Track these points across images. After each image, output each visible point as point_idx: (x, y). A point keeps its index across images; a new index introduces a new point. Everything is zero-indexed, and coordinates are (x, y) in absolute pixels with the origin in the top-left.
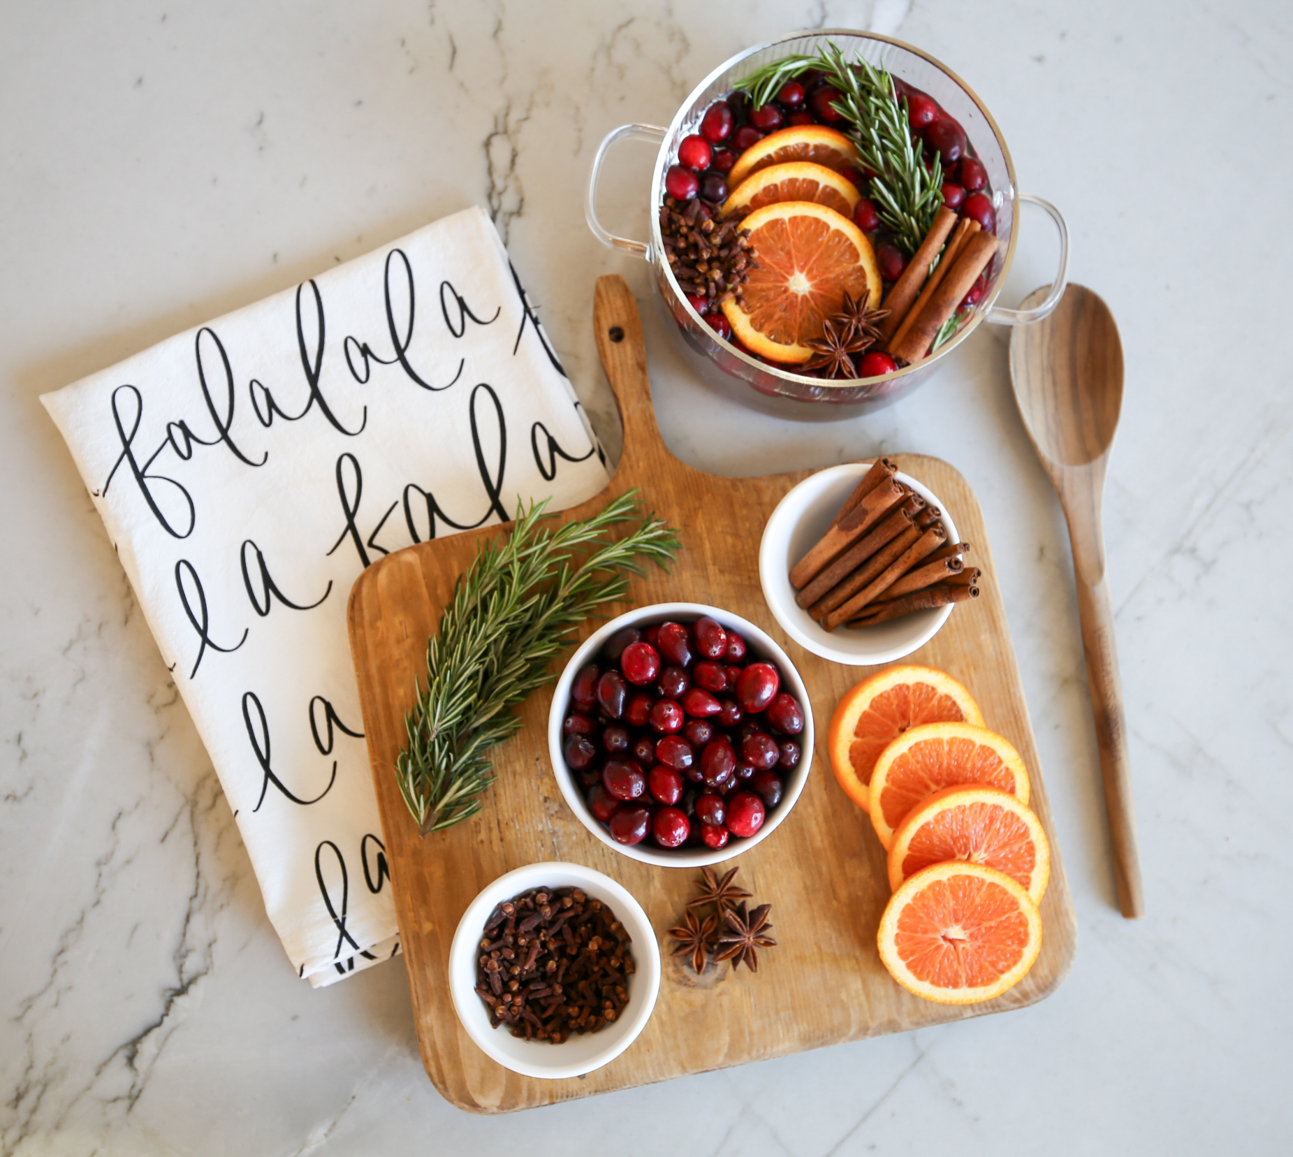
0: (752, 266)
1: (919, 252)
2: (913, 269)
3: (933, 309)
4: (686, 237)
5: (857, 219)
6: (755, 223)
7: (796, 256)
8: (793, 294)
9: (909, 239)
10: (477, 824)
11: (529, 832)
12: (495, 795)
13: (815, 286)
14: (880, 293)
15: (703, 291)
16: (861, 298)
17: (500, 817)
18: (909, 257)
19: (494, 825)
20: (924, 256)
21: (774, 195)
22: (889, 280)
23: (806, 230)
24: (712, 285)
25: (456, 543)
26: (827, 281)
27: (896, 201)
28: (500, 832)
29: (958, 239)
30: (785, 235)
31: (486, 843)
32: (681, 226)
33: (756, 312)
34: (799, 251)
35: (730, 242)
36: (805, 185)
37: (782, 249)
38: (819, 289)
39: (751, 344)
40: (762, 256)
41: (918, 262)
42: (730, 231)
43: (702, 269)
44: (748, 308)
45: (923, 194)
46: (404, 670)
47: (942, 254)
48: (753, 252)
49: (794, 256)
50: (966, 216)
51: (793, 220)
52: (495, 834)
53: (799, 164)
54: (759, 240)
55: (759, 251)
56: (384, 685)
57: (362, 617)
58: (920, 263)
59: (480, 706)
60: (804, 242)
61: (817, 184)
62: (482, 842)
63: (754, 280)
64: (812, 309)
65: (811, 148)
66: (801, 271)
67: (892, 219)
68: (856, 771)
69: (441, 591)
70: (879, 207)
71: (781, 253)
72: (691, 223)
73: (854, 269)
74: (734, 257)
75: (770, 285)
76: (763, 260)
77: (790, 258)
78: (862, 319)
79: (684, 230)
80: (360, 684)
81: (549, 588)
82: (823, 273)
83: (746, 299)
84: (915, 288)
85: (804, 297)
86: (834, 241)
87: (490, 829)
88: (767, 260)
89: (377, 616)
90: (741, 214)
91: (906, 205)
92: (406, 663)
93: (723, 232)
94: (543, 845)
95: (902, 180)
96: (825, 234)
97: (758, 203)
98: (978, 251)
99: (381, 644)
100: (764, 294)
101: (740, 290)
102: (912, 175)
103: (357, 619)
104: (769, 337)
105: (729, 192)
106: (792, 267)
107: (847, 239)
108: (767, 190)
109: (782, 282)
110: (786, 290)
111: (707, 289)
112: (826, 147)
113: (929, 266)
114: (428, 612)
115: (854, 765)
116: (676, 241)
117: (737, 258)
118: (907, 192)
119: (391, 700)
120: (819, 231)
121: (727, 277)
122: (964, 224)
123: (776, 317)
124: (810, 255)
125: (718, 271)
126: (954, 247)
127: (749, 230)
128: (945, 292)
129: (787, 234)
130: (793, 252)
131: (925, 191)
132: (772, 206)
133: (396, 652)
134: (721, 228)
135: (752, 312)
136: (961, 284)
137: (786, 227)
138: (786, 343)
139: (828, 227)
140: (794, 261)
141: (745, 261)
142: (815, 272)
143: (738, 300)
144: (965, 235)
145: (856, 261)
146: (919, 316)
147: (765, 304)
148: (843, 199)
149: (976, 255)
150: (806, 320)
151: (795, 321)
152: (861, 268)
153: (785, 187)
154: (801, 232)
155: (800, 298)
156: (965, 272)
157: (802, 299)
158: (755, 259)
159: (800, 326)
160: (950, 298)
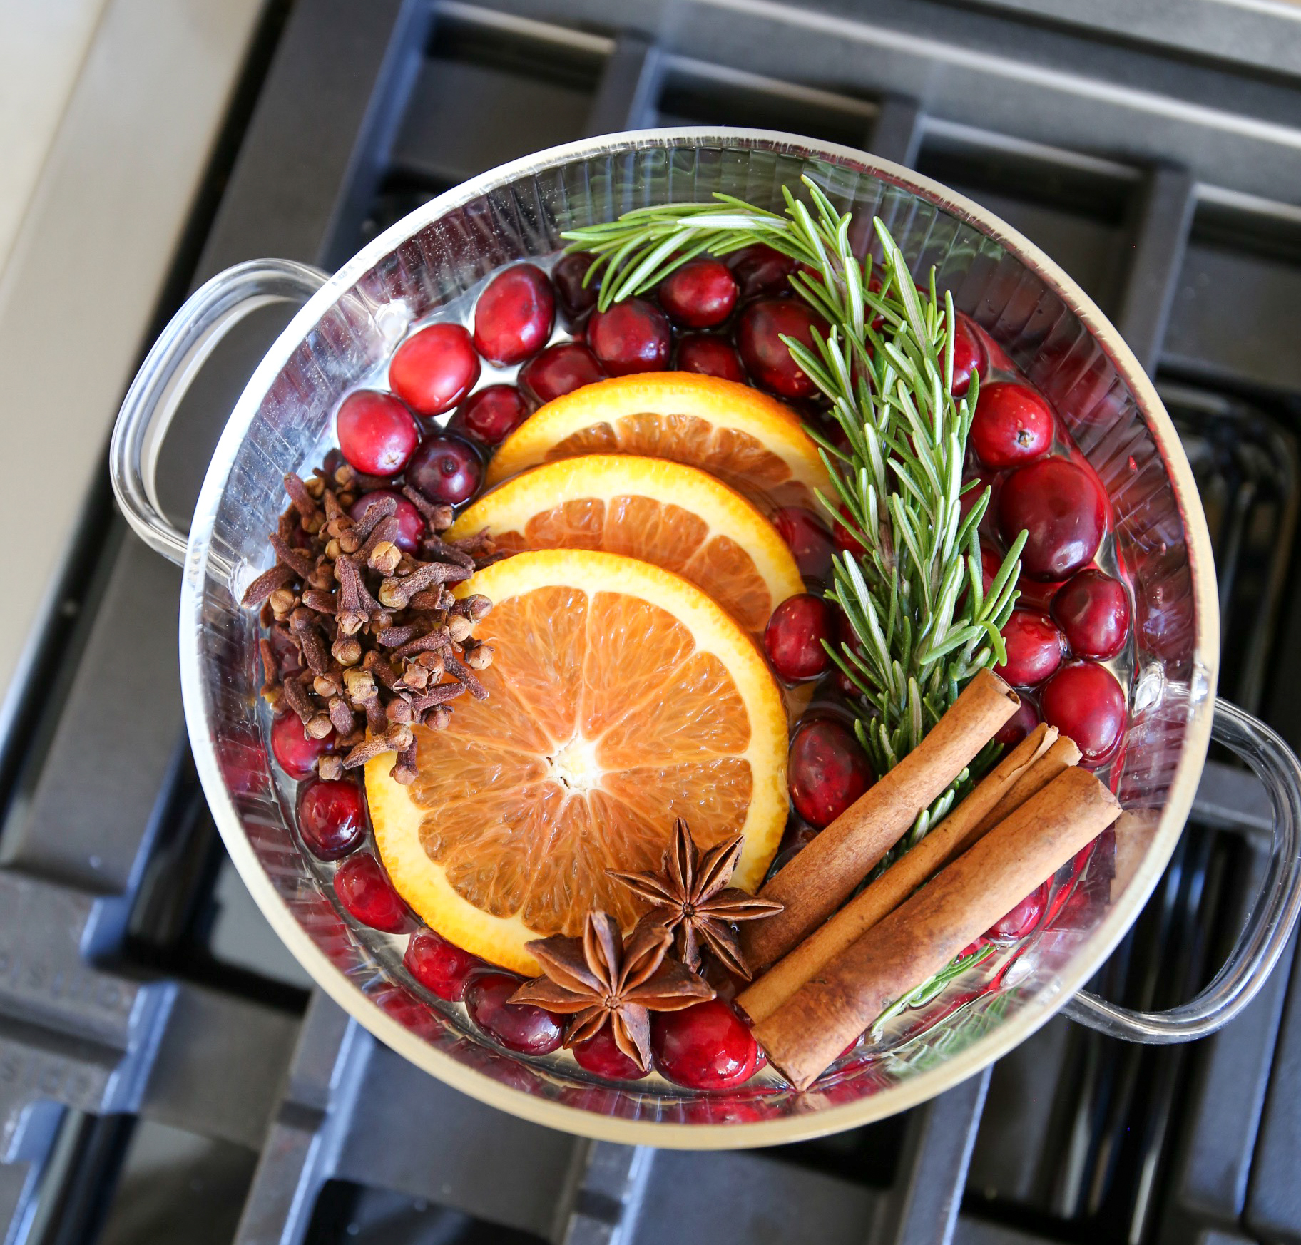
5: (771, 644)
6: (505, 583)
7: (588, 694)
8: (551, 786)
13: (613, 780)
16: (716, 849)
21: (588, 526)
23: (632, 634)
26: (644, 776)
27: (883, 626)
29: (1011, 771)
30: (576, 631)
33: (441, 807)
34: (597, 683)
36: (672, 521)
37: (559, 668)
38: (622, 791)
39: (403, 886)
40: (502, 669)
45: (958, 627)
47: (963, 792)
48: (478, 656)
49: (582, 692)
50: (1051, 722)
51: (608, 600)
54: (505, 630)
55: (494, 654)
60: (617, 662)
61: (703, 527)
63: (464, 725)
65: (713, 435)
66: (591, 735)
67: (860, 668)
70: (835, 626)
71: (551, 673)
73: (725, 765)
75: (500, 748)
76: (499, 679)
77: (572, 694)
82: (645, 754)
83: (423, 765)
84: (863, 860)
85: (577, 801)
86: (694, 680)
88: (512, 684)
93: (419, 581)
95: (914, 578)
97: (540, 536)
100: (476, 765)
102: (943, 571)
104: (454, 882)
105: (479, 488)
106: (570, 718)
107: (730, 686)
108: (574, 510)
109: (533, 748)
110: (534, 774)
112: (753, 442)
113: (919, 815)
117: (427, 657)
118: (917, 608)
120: (668, 643)
122: (1040, 735)
123: (488, 833)
124: (624, 699)
126: (995, 788)
128: (939, 909)
129: (582, 632)
130: (584, 680)
131: (965, 622)
135: (432, 803)
136: (988, 897)
137: (585, 615)
138: (496, 911)
139: (690, 644)
140: (581, 701)
142: (623, 746)
143: (404, 761)
144: (1032, 766)
145: (739, 746)
146: (852, 943)
147: (468, 790)
148: (756, 580)
149: (1051, 832)
150: (564, 862)
151: (536, 859)
152: (746, 767)
153: (621, 511)
154: (617, 635)
155: (564, 803)
156: (1009, 869)
157: (571, 806)
158: (478, 674)
159: (545, 878)
160: (950, 930)
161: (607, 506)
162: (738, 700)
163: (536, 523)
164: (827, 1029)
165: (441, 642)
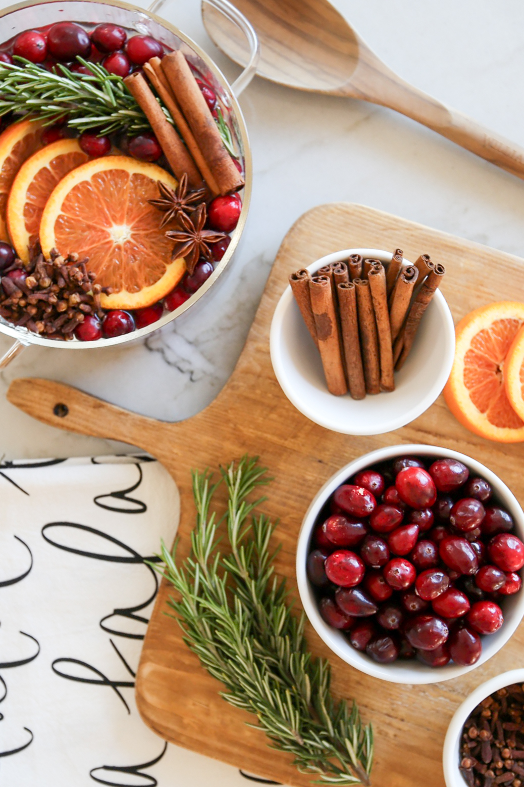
0: (84, 265)
1: (152, 122)
2: (162, 136)
3: (205, 140)
4: (28, 304)
5: (94, 154)
6: (49, 242)
7: (96, 223)
8: (125, 244)
9: (135, 124)
10: (380, 732)
11: (409, 697)
12: (366, 706)
13: (129, 222)
14: (164, 172)
15: (81, 317)
16: (161, 191)
17: (385, 712)
18: (150, 132)
19: (388, 719)
20: (157, 120)
21: (34, 210)
22: (159, 159)
23: (78, 202)
24: (82, 306)
25: (156, 628)
26: (130, 209)
27: (98, 116)
28: (396, 718)
29: (158, 83)
30: (72, 221)
31: (398, 733)
32: (18, 304)
33: (123, 283)
34: (93, 219)
35: (55, 274)
36: (40, 179)
37: (83, 231)
38: (133, 220)
39: (147, 302)
40: (80, 250)
41: (159, 128)
42: (45, 267)
43: (63, 307)
44: (116, 287)
45: (104, 89)
46: (232, 721)
47: (163, 104)
48: (73, 257)
49: (95, 225)
50: (143, 64)
51: (64, 207)
52: (395, 722)
53: (20, 175)
54: (66, 246)
55: (74, 251)
56: (235, 743)
57: (173, 731)
58: (161, 128)
59: (297, 689)
60: (87, 210)
61: (45, 169)
62: (395, 736)
63: (97, 269)
64: (147, 236)
65: (12, 157)
66: (111, 226)
67: (110, 127)
68: (510, 427)
69: (187, 660)
70: (93, 131)
71: (86, 233)
72: (20, 295)
73: (133, 182)
74: (69, 275)
75: (107, 258)
76: (84, 252)
77: (94, 228)
78: (180, 201)
79: (22, 303)
80: (223, 760)
81: (235, 583)
82: (122, 209)
83: (108, 285)
84: (178, 142)
85: (133, 236)
86: (100, 185)
87: (390, 724)
88: (86, 249)
89: (179, 720)
90: (36, 248)
91: (107, 110)
92: (228, 718)
93: (43, 273)
94: (424, 692)
95: (83, 100)
96: (89, 187)
97: (34, 228)
98: (177, 74)
99: (202, 729)
100: (112, 267)
101: (98, 287)
102: (83, 89)
103: (172, 735)
104: (150, 285)
105: (9, 245)
106: (103, 231)
107: (105, 172)
108: (26, 213)
109: (111, 247)
110: (119, 247)
111: (82, 311)
112: (19, 143)
113: (167, 121)
114: (197, 679)
115: (504, 426)
116: (28, 314)
117: (72, 274)
118: (94, 101)
119: (249, 745)
120: (85, 191)
121: (81, 291)
122: (148, 70)
123: (136, 269)
124: (101, 211)
125: (74, 295)
126: (163, 91)
127: (53, 249)
128: (197, 121)
129: (73, 219)
130: (91, 223)
131: (103, 87)
132: (43, 219)
133: (215, 720)
134: (38, 272)
135: (121, 286)
136: (197, 104)
137: (67, 217)
138: (163, 273)
139: (87, 183)
140: (98, 226)
141: (77, 270)
142: (118, 215)
143: (105, 292)
144: (158, 75)
145: (127, 175)
146: (202, 154)
147: (121, 272)
148: (69, 155)
149: (180, 77)
150: (153, 245)
151: (149, 255)
152: (135, 175)
153: (32, 197)
154: (78, 207)
155: (132, 241)
156: (189, 94)
157: (134, 239)
158: (79, 259)
159: (156, 254)
160: (204, 120)
161: (28, 201)
162: (111, 171)
163: (28, 228)
164: (227, 169)
165: (64, 268)
